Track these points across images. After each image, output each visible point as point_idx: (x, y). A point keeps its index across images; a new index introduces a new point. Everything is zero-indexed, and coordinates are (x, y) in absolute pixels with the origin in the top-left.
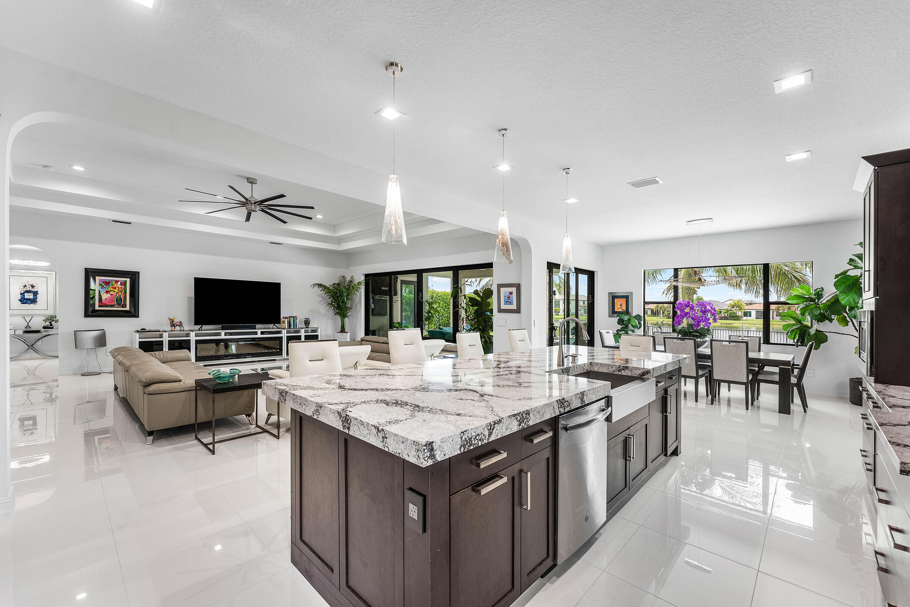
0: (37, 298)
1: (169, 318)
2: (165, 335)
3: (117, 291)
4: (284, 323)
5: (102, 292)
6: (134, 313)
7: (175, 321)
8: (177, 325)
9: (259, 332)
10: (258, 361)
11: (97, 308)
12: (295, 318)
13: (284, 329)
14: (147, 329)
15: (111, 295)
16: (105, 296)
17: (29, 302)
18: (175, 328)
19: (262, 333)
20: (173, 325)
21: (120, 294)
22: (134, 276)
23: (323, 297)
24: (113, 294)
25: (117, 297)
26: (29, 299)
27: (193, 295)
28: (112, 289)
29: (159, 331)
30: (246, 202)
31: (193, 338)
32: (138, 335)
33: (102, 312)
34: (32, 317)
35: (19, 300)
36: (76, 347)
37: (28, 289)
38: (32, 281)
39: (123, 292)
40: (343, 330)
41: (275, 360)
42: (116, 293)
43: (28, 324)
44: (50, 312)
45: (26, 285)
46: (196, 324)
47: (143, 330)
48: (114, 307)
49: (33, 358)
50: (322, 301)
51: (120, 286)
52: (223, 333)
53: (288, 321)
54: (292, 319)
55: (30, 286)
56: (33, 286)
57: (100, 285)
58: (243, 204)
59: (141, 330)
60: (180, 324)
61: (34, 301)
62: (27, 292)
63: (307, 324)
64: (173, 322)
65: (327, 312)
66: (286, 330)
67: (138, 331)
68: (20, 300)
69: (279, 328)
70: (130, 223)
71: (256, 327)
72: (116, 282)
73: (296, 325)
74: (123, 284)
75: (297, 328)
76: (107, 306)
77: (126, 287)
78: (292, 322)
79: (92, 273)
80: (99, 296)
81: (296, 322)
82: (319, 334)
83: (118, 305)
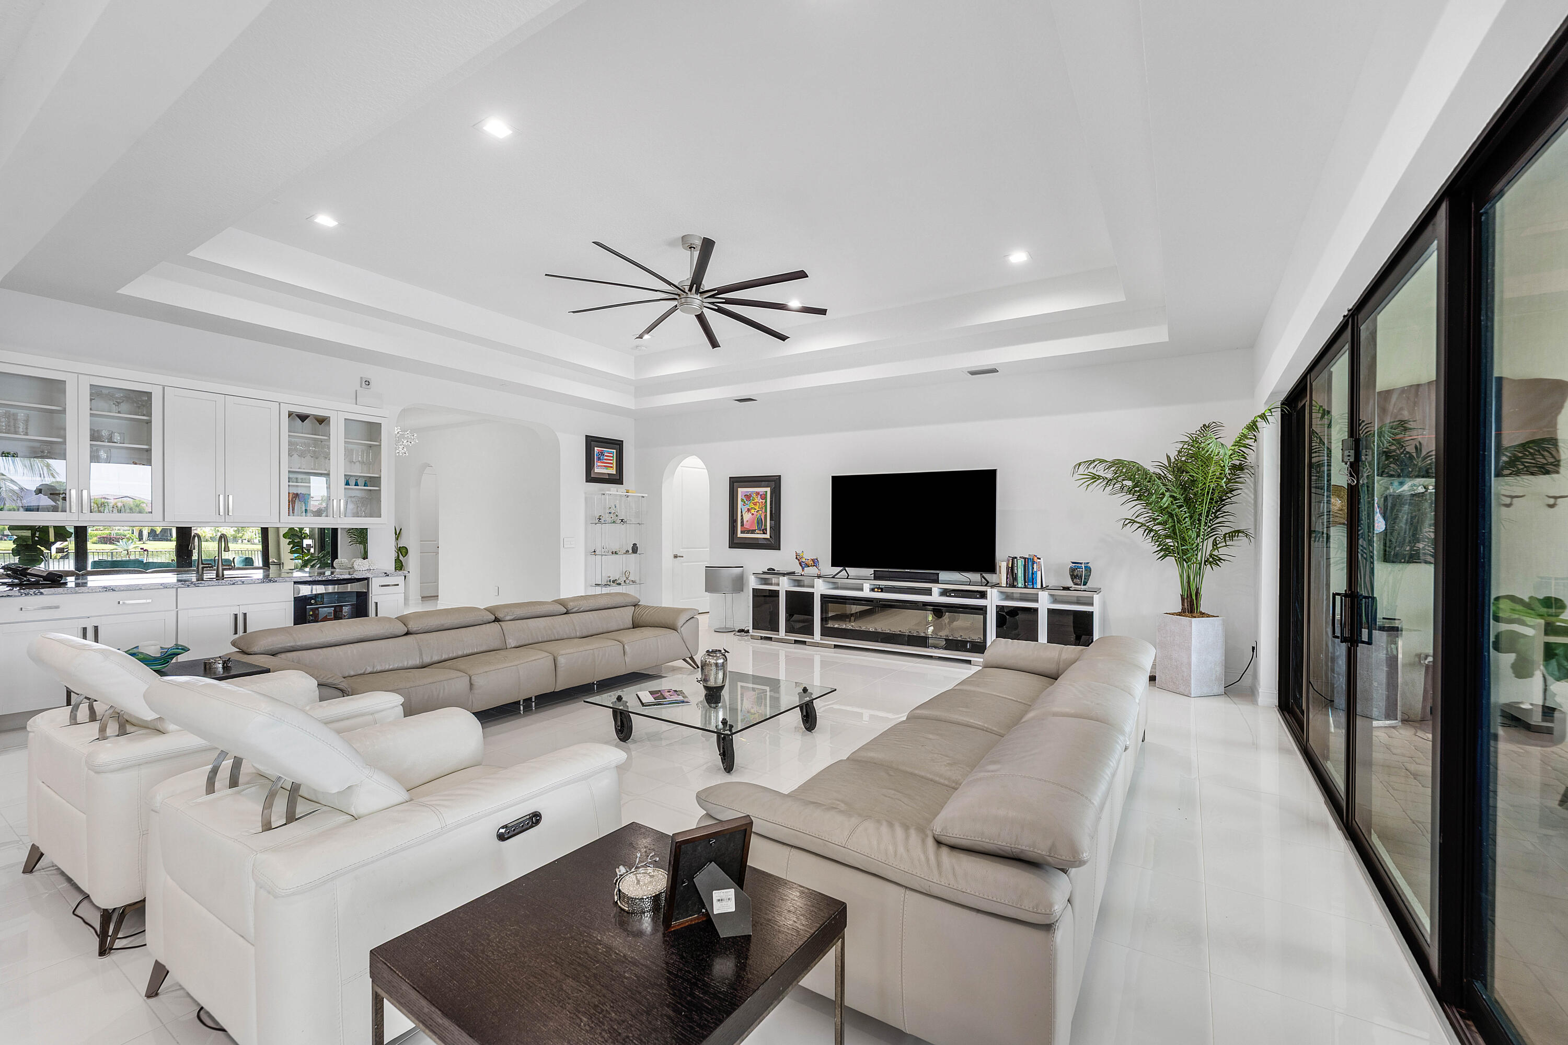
2: (783, 581)
3: (757, 507)
5: (745, 510)
6: (774, 544)
7: (804, 558)
8: (807, 566)
9: (938, 590)
13: (994, 587)
14: (776, 570)
15: (753, 514)
16: (747, 517)
20: (801, 565)
21: (761, 512)
22: (774, 483)
24: (754, 512)
25: (758, 518)
28: (753, 506)
31: (818, 590)
39: (763, 511)
42: (757, 511)
46: (833, 564)
47: (771, 571)
48: (756, 534)
51: (761, 500)
52: (871, 584)
53: (1007, 568)
54: (1021, 563)
57: (742, 499)
59: (768, 570)
60: (815, 563)
64: (800, 559)
66: (996, 591)
69: (984, 585)
71: (938, 578)
72: (758, 493)
73: (1033, 579)
74: (764, 497)
75: (1033, 588)
76: (748, 532)
77: (766, 502)
78: (1019, 570)
79: (736, 482)
80: (742, 516)
81: (1035, 570)
82: (1096, 609)
83: (759, 529)
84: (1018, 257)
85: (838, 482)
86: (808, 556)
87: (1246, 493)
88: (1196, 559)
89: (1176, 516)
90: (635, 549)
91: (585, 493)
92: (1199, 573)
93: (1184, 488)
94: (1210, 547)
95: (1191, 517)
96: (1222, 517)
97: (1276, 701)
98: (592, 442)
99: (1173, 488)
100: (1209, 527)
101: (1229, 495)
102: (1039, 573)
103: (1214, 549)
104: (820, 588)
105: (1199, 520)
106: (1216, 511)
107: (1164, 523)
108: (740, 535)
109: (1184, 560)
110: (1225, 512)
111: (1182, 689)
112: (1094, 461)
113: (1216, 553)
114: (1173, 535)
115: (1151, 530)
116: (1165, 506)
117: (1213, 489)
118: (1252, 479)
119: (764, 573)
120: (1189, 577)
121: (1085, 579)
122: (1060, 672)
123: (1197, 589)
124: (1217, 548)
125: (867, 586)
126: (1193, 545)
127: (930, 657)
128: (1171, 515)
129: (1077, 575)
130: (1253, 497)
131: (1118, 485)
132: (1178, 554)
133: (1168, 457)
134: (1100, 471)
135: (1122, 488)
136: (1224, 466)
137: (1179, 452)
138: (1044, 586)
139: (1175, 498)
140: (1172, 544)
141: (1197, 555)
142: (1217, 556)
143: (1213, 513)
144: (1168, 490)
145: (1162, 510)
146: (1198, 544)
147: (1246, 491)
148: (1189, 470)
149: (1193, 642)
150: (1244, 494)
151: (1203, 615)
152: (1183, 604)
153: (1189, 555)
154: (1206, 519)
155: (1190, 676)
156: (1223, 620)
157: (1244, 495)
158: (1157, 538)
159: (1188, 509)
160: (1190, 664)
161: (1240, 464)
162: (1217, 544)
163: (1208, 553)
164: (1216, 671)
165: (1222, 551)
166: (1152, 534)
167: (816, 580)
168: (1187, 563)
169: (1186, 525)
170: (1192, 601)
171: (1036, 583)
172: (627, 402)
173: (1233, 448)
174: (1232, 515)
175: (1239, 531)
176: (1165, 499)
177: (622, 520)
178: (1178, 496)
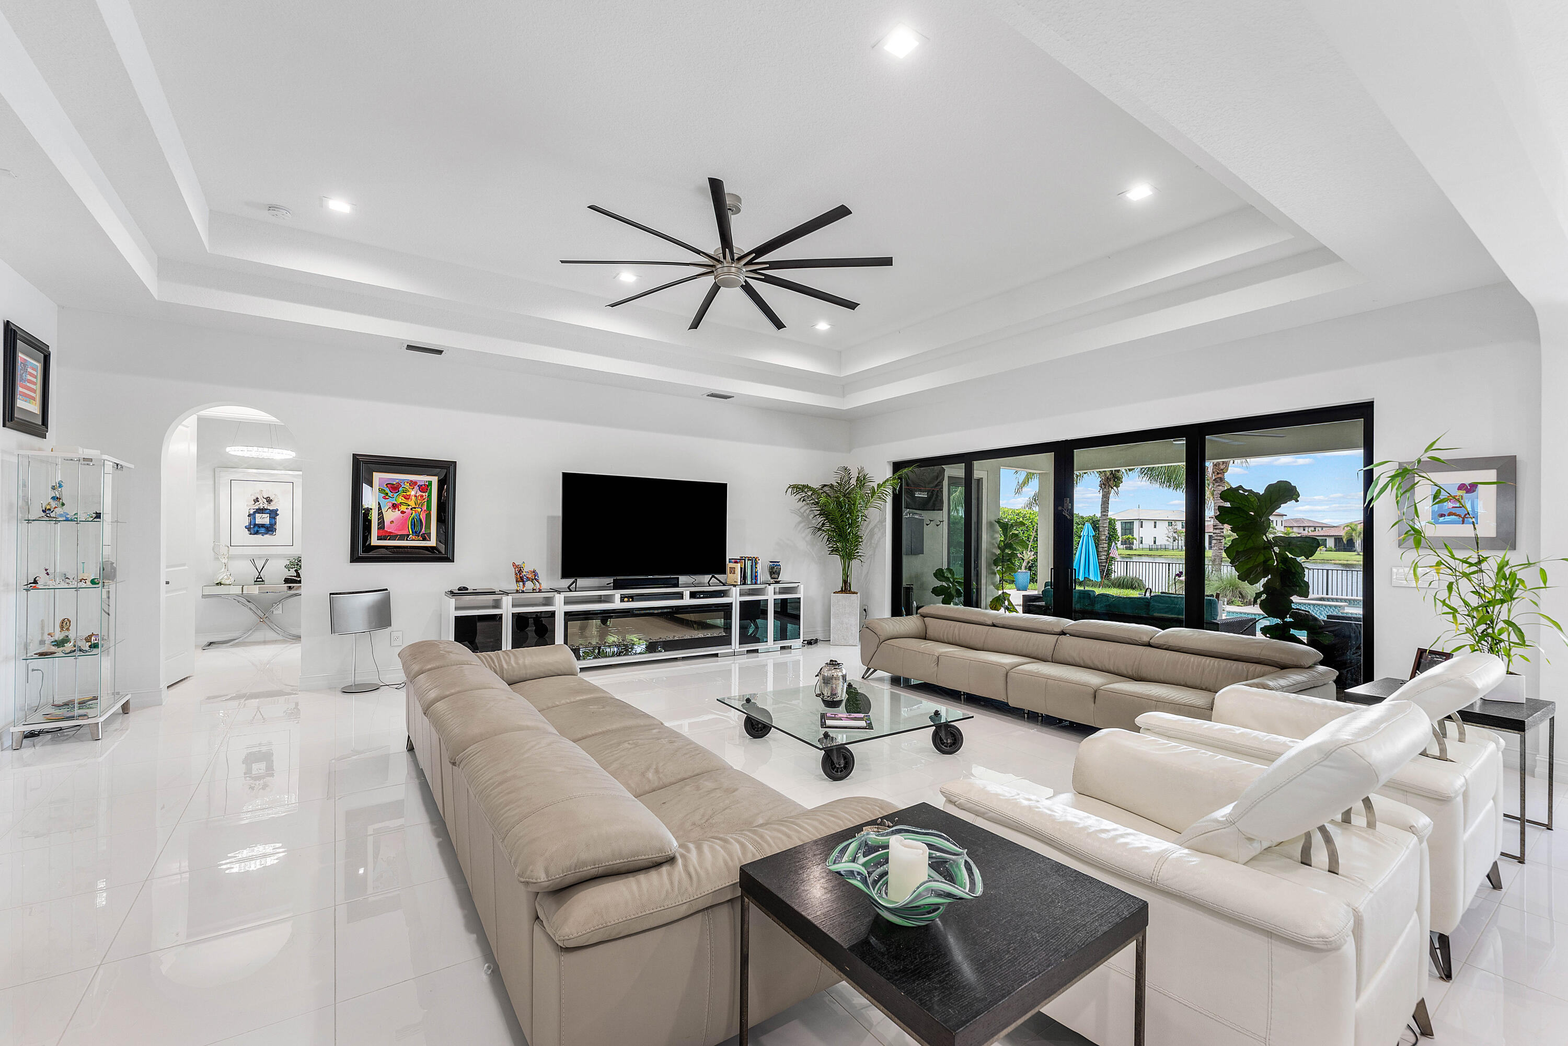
0: (275, 524)
1: (514, 564)
2: (507, 601)
3: (411, 503)
4: (734, 573)
5: (385, 506)
6: (444, 552)
7: (524, 571)
8: (528, 579)
9: (687, 594)
10: (684, 658)
11: (374, 541)
12: (754, 561)
13: (735, 586)
14: (471, 588)
15: (403, 512)
16: (390, 516)
17: (262, 530)
18: (524, 585)
19: (693, 595)
20: (521, 579)
21: (420, 510)
22: (446, 471)
23: (802, 515)
24: (405, 510)
25: (413, 518)
26: (263, 526)
27: (558, 512)
28: (404, 500)
29: (493, 593)
31: (560, 607)
32: (452, 602)
33: (383, 550)
34: (267, 560)
35: (246, 527)
36: (333, 631)
37: (261, 505)
38: (268, 490)
39: (424, 507)
40: (846, 588)
41: (716, 655)
42: (411, 509)
43: (260, 573)
44: (295, 551)
45: (257, 498)
46: (565, 575)
47: (463, 591)
48: (407, 540)
49: (267, 640)
50: (800, 523)
51: (419, 493)
52: (617, 594)
53: (741, 568)
54: (749, 564)
55: (265, 501)
56: (269, 501)
57: (381, 491)
59: (459, 590)
60: (535, 577)
61: (270, 529)
62: (261, 511)
63: (774, 573)
64: (520, 571)
65: (808, 547)
66: (738, 588)
67: (452, 593)
68: (248, 528)
69: (724, 585)
70: (440, 352)
71: (678, 582)
72: (414, 484)
74: (425, 488)
75: (759, 583)
76: (393, 537)
77: (430, 495)
78: (748, 570)
79: (366, 464)
80: (379, 515)
81: (757, 569)
82: (801, 596)
83: (416, 533)
86: (528, 568)
88: (848, 554)
92: (849, 564)
98: (16, 338)
108: (376, 542)
109: (842, 555)
111: (851, 642)
120: (845, 567)
121: (779, 574)
123: (849, 575)
125: (615, 597)
127: (676, 659)
129: (775, 571)
132: (840, 551)
152: (842, 586)
167: (550, 596)
168: (844, 558)
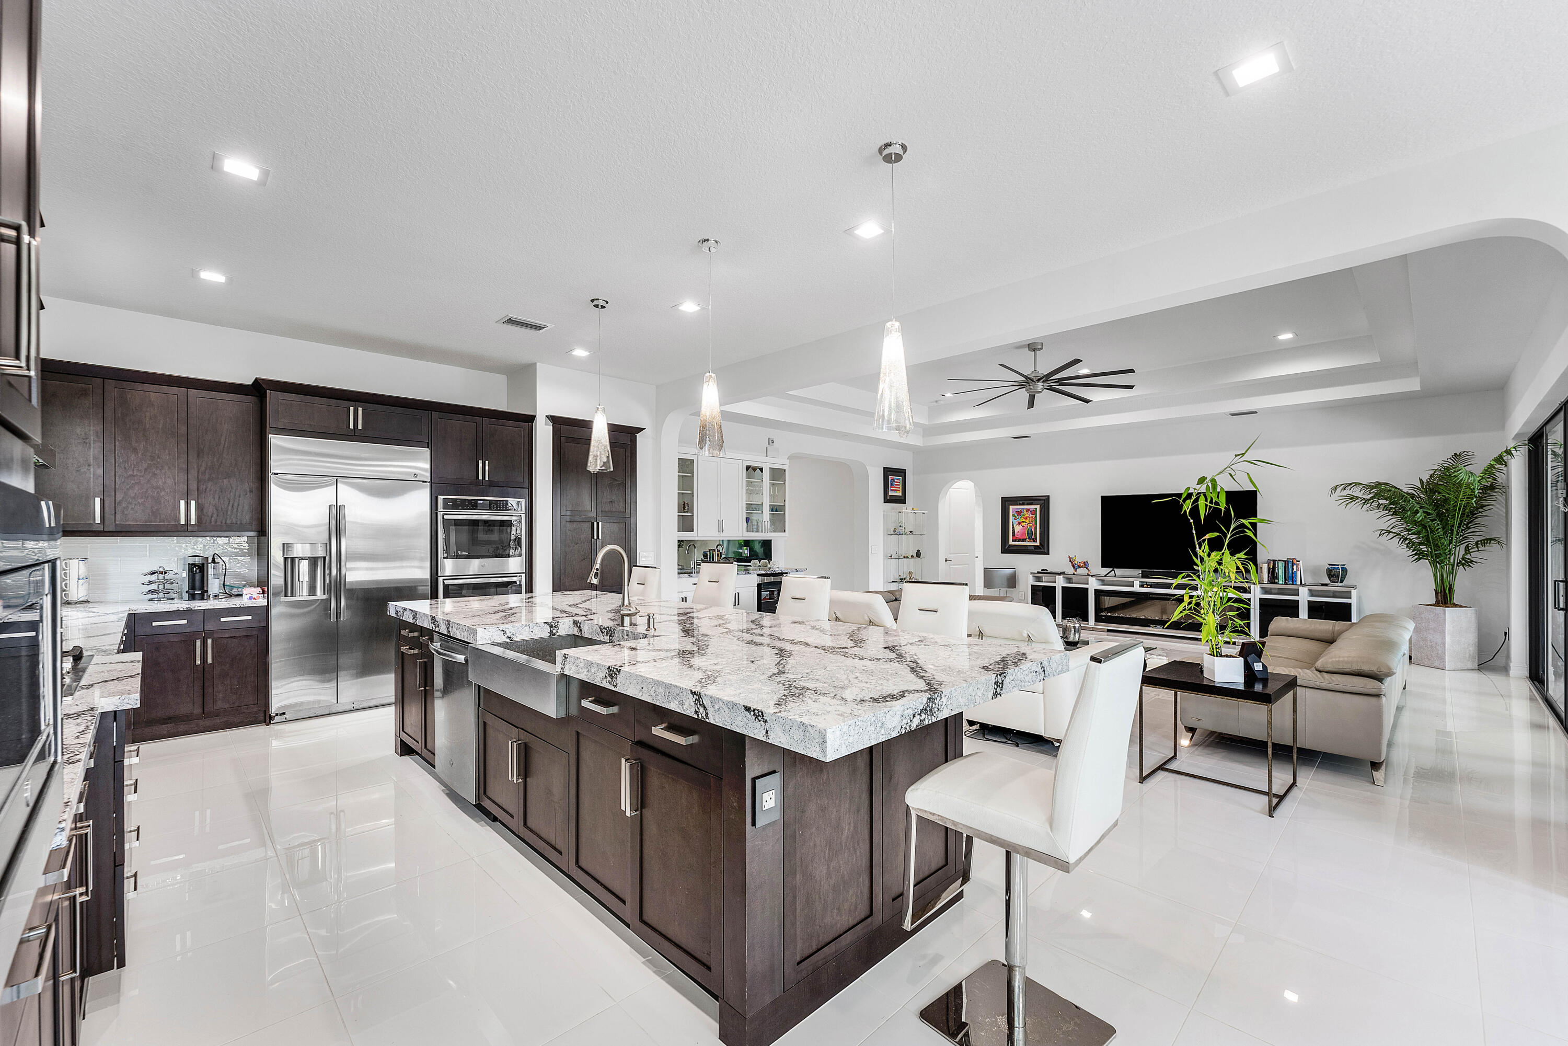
1: (1069, 557)
2: (1064, 579)
3: (1027, 521)
4: (1263, 572)
5: (1016, 523)
6: (1043, 549)
8: (1079, 566)
14: (1049, 570)
15: (1023, 526)
16: (1018, 529)
18: (1076, 571)
20: (1074, 566)
21: (1031, 525)
22: (1044, 502)
24: (1025, 525)
25: (1029, 530)
28: (1024, 520)
29: (1058, 574)
30: (1026, 381)
32: (1035, 577)
33: (1016, 547)
36: (986, 587)
39: (1034, 523)
40: (1441, 600)
42: (1028, 524)
46: (1103, 566)
47: (1041, 572)
48: (1026, 542)
51: (1031, 515)
52: (1140, 581)
53: (1269, 569)
54: (1281, 565)
57: (1014, 515)
58: (1022, 386)
60: (1085, 565)
64: (1076, 561)
66: (1259, 587)
70: (1028, 437)
72: (1028, 510)
73: (1293, 577)
74: (1034, 512)
75: (1293, 584)
76: (1019, 541)
77: (1036, 517)
78: (1280, 571)
79: (1007, 502)
80: (1013, 527)
81: (1295, 570)
82: (1353, 601)
83: (1030, 538)
84: (1286, 336)
85: (1106, 501)
86: (1079, 560)
87: (1497, 508)
88: (1449, 561)
89: (1430, 527)
90: (918, 554)
91: (884, 511)
92: (1452, 572)
93: (1437, 506)
94: (1462, 552)
95: (1443, 528)
96: (1474, 528)
97: (1526, 673)
98: (888, 472)
99: (1426, 506)
100: (1461, 536)
101: (1481, 510)
102: (1298, 573)
103: (1466, 554)
104: (1093, 585)
105: (1452, 531)
106: (1468, 523)
107: (1418, 533)
108: (1011, 543)
109: (1438, 562)
110: (1477, 524)
111: (1436, 664)
112: (1351, 484)
113: (1468, 556)
114: (1427, 542)
115: (1406, 539)
116: (1419, 520)
117: (1464, 506)
118: (1504, 497)
119: (1038, 573)
120: (1442, 576)
121: (1341, 577)
122: (1335, 638)
123: (1451, 585)
124: (1470, 553)
125: (1137, 583)
126: (1446, 550)
128: (1424, 527)
129: (1334, 575)
130: (1504, 511)
131: (1375, 504)
132: (1432, 557)
133: (1421, 480)
134: (1357, 492)
135: (1379, 506)
136: (1474, 489)
137: (1431, 476)
138: (1303, 583)
139: (1428, 514)
140: (1426, 549)
141: (1449, 558)
142: (1469, 559)
143: (1465, 524)
144: (1421, 508)
145: (1415, 523)
146: (1451, 550)
147: (1498, 506)
148: (1440, 491)
149: (1447, 626)
150: (1495, 507)
151: (1456, 605)
152: (1437, 597)
153: (1442, 558)
154: (1458, 530)
155: (1445, 653)
156: (1476, 610)
157: (1496, 510)
158: (1411, 544)
159: (1441, 521)
160: (1444, 644)
161: (1492, 485)
162: (1469, 550)
163: (1461, 556)
164: (1470, 651)
165: (1474, 555)
166: (1407, 542)
167: (1090, 578)
168: (1439, 564)
169: (1439, 534)
170: (1445, 594)
171: (1296, 581)
172: (915, 440)
173: (1482, 475)
174: (1484, 526)
175: (1491, 539)
176: (1419, 515)
177: (911, 532)
178: (1431, 512)
